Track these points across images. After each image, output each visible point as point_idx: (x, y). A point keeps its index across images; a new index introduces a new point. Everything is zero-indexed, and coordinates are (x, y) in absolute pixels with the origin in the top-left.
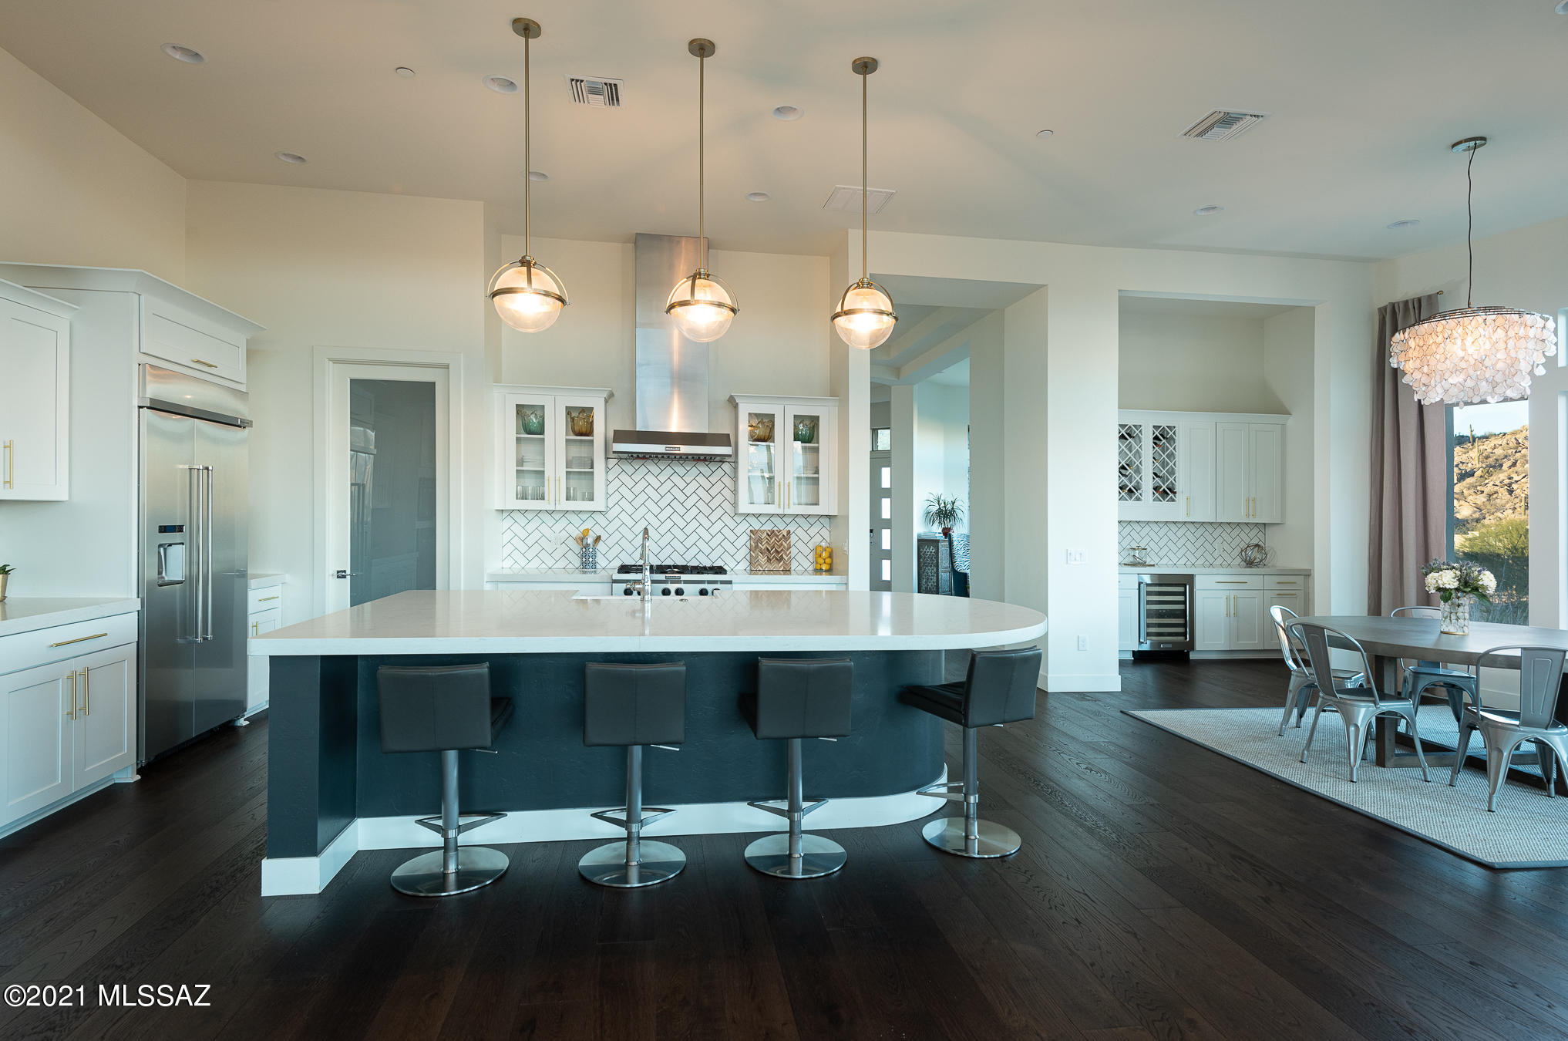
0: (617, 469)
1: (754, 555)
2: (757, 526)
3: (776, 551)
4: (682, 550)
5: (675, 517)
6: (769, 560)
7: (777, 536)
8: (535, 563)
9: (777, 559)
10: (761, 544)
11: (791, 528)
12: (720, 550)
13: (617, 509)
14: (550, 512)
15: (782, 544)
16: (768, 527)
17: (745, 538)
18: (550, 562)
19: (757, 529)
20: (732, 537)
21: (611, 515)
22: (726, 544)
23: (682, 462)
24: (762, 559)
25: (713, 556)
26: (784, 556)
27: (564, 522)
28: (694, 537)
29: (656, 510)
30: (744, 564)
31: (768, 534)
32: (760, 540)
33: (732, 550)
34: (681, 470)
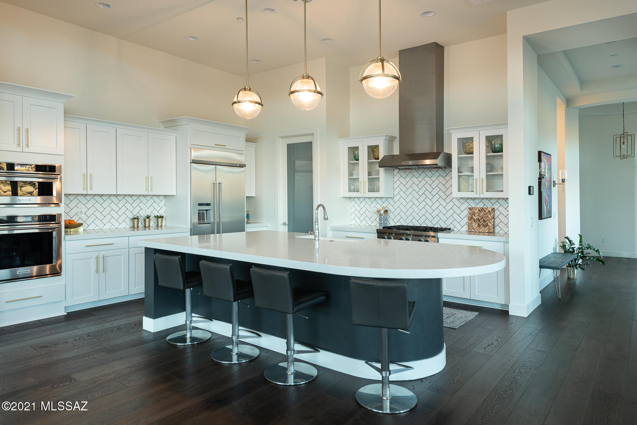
0: (398, 175)
1: (470, 222)
2: (473, 205)
3: (484, 221)
4: (431, 218)
5: (427, 200)
6: (479, 226)
7: (485, 211)
8: (364, 223)
9: (484, 225)
10: (475, 216)
11: (495, 206)
12: (451, 219)
13: (398, 196)
14: (359, 198)
15: (488, 216)
16: (480, 206)
17: (466, 212)
18: (370, 223)
19: (473, 206)
20: (459, 212)
21: (396, 199)
22: (455, 215)
23: (430, 170)
24: (475, 225)
25: (448, 222)
26: (489, 224)
27: (375, 203)
28: (437, 211)
29: (417, 197)
30: (465, 228)
31: (479, 210)
32: (474, 214)
33: (459, 219)
34: (429, 174)
